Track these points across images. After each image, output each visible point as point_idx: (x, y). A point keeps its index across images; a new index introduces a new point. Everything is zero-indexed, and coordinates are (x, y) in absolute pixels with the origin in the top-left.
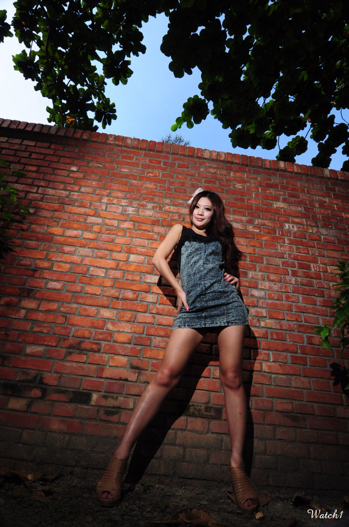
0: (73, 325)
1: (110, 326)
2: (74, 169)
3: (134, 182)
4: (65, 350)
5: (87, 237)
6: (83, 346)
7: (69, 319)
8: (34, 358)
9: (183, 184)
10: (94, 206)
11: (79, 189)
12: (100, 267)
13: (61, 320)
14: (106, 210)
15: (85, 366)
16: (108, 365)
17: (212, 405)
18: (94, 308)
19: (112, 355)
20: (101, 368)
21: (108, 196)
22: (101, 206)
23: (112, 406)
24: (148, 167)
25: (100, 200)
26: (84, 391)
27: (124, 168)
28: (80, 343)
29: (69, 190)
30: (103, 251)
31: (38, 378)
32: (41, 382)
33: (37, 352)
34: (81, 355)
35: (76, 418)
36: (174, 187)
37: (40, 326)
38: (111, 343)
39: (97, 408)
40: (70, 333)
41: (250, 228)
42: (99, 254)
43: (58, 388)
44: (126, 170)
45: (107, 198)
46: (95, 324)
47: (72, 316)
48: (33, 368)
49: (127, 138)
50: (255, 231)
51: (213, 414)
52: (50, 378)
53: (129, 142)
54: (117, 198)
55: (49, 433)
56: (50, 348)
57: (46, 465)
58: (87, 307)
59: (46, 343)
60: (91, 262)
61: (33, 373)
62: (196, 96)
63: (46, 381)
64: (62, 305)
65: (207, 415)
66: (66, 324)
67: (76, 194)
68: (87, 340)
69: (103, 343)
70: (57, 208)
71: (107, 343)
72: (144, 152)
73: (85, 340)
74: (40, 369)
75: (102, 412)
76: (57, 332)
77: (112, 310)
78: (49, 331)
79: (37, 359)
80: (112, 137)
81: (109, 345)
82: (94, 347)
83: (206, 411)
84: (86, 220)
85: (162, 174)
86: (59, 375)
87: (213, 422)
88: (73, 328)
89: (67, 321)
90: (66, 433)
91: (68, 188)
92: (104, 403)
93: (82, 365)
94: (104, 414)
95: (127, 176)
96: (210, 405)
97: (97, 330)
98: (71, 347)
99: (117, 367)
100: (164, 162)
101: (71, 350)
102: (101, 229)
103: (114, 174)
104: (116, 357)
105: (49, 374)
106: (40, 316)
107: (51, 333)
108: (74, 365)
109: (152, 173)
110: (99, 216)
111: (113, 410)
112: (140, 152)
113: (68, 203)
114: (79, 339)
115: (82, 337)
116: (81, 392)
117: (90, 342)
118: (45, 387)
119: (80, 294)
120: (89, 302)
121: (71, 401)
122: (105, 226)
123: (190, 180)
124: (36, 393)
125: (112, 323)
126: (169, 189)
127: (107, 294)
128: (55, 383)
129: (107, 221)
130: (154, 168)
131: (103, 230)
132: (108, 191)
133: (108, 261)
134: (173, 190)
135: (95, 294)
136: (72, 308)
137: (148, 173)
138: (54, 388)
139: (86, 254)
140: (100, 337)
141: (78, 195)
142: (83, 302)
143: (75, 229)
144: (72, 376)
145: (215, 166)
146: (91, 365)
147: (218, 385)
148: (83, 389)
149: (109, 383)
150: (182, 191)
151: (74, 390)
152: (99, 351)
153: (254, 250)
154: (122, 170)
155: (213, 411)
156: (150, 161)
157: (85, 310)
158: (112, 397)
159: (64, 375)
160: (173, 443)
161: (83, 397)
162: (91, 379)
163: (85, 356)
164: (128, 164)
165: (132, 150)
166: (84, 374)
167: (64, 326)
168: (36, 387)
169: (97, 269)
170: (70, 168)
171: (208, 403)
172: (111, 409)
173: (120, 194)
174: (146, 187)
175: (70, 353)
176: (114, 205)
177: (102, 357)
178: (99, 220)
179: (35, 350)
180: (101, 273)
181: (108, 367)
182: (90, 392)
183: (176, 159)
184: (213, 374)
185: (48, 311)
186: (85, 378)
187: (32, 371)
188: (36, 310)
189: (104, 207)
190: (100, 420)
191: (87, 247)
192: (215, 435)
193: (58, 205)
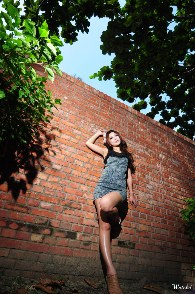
0: (67, 192)
1: (86, 195)
2: (66, 98)
3: (97, 115)
4: (63, 207)
5: (74, 141)
6: (72, 205)
7: (65, 189)
8: (45, 210)
9: (119, 122)
10: (77, 123)
11: (69, 111)
12: (80, 161)
13: (60, 189)
14: (83, 128)
15: (73, 217)
16: (85, 217)
17: (131, 242)
18: (78, 184)
19: (87, 212)
20: (82, 219)
21: (84, 119)
22: (80, 125)
23: (87, 241)
24: (103, 108)
25: (80, 121)
26: (73, 232)
27: (92, 105)
28: (71, 203)
29: (63, 110)
30: (81, 151)
31: (48, 223)
32: (50, 225)
33: (47, 206)
34: (72, 211)
35: (70, 247)
36: (115, 123)
37: (49, 191)
38: (87, 205)
39: (79, 241)
40: (65, 197)
41: (147, 153)
42: (80, 153)
43: (59, 229)
44: (92, 107)
45: (83, 120)
46: (78, 194)
47: (66, 187)
48: (45, 216)
49: (94, 88)
50: (149, 155)
51: (132, 246)
52: (55, 223)
53: (95, 91)
54: (89, 122)
55: (55, 256)
56: (54, 204)
57: (53, 274)
58: (74, 183)
59: (53, 202)
60: (76, 157)
61: (45, 219)
62: (108, 67)
63: (53, 225)
64: (61, 180)
65: (129, 247)
66: (63, 191)
67: (67, 113)
68: (74, 202)
69: (83, 205)
70: (57, 120)
71: (85, 205)
72: (101, 99)
73: (73, 202)
74: (49, 217)
75: (82, 243)
76: (58, 196)
77: (87, 186)
78: (54, 194)
79: (47, 210)
80: (86, 85)
81: (85, 206)
82: (78, 206)
83: (129, 245)
84: (72, 131)
85: (110, 114)
86: (60, 221)
87: (132, 250)
88: (67, 194)
89: (63, 190)
90: (64, 256)
91: (63, 109)
92: (83, 239)
93: (71, 216)
94: (83, 245)
95: (93, 110)
96: (131, 241)
97: (79, 197)
98: (66, 205)
99: (89, 219)
100: (110, 108)
101: (66, 207)
102: (81, 138)
103: (86, 107)
104: (89, 213)
105: (54, 220)
106: (49, 185)
107: (55, 196)
108: (68, 216)
109: (105, 112)
110: (79, 130)
111: (88, 243)
112: (100, 98)
113: (63, 118)
114: (70, 201)
115: (72, 200)
116: (71, 232)
117: (76, 204)
118: (52, 228)
119: (70, 175)
120: (75, 180)
121: (67, 237)
122: (83, 137)
123: (122, 121)
124: (47, 231)
125: (87, 194)
126: (113, 124)
127: (84, 177)
128: (58, 226)
129: (84, 134)
130: (106, 109)
131: (82, 139)
132: (84, 116)
133: (85, 158)
134: (115, 124)
135: (78, 176)
136: (66, 182)
137: (103, 112)
138: (57, 229)
139: (73, 151)
140: (81, 201)
141: (68, 115)
142: (72, 180)
143: (67, 135)
144: (67, 223)
145: (132, 117)
146: (76, 217)
147: (134, 232)
148: (72, 231)
149: (86, 227)
150: (119, 126)
151: (68, 231)
152: (80, 209)
153: (148, 164)
154: (91, 106)
155: (132, 244)
156: (104, 105)
157: (73, 184)
158: (87, 236)
159: (62, 222)
160: (115, 261)
161: (72, 235)
162: (77, 225)
163: (74, 211)
164: (93, 103)
165: (96, 96)
166: (73, 222)
167: (62, 192)
168: (47, 228)
169: (79, 161)
170: (64, 97)
171: (130, 240)
172: (86, 242)
173: (90, 120)
174: (102, 119)
175: (66, 209)
176: (87, 126)
177: (82, 213)
178: (80, 133)
179: (46, 206)
180: (81, 164)
181: (85, 219)
182: (76, 232)
183: (116, 108)
184: (132, 226)
185: (53, 182)
186: (73, 224)
187: (44, 218)
188: (46, 181)
189: (82, 126)
190: (81, 248)
191: (73, 147)
192: (132, 257)
193: (57, 118)
